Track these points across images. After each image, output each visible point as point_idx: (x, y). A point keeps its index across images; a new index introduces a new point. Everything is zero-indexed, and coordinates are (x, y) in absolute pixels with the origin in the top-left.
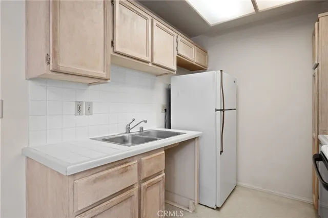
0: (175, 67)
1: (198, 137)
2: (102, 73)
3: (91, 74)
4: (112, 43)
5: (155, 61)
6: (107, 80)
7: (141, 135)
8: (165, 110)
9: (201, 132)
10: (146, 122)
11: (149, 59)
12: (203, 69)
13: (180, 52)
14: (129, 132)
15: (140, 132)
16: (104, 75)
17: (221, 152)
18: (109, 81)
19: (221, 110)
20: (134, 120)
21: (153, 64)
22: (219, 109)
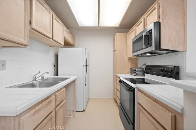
0: (63, 44)
1: (75, 80)
2: (24, 41)
3: (16, 41)
4: (30, 22)
5: (54, 39)
6: (26, 46)
7: (43, 81)
8: (55, 66)
9: (77, 77)
10: (48, 73)
11: (51, 36)
12: (73, 46)
13: (65, 36)
14: (36, 80)
15: (42, 79)
16: (25, 42)
17: (86, 85)
18: (28, 47)
19: (85, 66)
20: (39, 72)
21: (53, 40)
22: (85, 65)
